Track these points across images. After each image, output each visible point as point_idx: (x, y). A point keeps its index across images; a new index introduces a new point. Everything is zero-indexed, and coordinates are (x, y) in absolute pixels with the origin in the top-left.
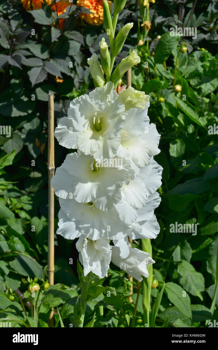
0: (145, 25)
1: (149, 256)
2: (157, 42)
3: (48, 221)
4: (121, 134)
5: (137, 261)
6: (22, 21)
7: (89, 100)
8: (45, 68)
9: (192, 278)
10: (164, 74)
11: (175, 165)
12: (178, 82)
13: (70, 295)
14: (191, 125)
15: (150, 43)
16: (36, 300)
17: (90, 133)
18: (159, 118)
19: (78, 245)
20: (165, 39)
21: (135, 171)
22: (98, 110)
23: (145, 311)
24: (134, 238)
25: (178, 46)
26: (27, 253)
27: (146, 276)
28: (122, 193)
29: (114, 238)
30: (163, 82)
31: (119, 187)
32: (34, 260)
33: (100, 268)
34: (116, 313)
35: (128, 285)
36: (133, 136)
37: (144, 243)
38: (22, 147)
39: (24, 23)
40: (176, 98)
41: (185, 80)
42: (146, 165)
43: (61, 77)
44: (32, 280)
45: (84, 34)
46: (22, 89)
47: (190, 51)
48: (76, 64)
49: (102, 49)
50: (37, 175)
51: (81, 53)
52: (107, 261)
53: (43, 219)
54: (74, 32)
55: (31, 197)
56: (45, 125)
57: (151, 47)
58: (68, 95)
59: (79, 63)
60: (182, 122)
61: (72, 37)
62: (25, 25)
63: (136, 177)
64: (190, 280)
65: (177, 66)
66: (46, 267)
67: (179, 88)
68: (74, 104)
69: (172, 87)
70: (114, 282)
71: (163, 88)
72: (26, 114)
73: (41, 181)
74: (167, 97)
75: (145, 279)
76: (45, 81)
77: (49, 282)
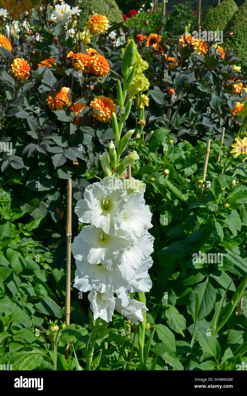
0: (141, 122)
1: (144, 305)
2: (151, 136)
3: (66, 271)
4: (123, 212)
5: (135, 309)
6: (48, 118)
7: (100, 186)
8: (65, 154)
9: (176, 319)
10: (156, 160)
11: (164, 231)
12: (167, 167)
13: (82, 333)
14: (176, 199)
15: (145, 136)
16: (55, 337)
17: (100, 211)
18: (152, 193)
19: (89, 296)
20: (156, 134)
21: (134, 241)
22: (107, 194)
23: (140, 348)
24: (132, 291)
25: (167, 139)
26: (49, 297)
27: (142, 321)
28: (124, 258)
29: (117, 291)
30: (154, 167)
31: (122, 252)
32: (54, 302)
33: (106, 314)
34: (117, 348)
35: (127, 327)
36: (133, 214)
37: (140, 295)
38: (46, 214)
39: (49, 120)
40: (165, 179)
41: (172, 165)
42: (142, 236)
43: (77, 161)
44: (53, 322)
45: (95, 128)
46: (47, 170)
47: (176, 142)
48: (88, 151)
49: (111, 149)
50: (57, 235)
51: (92, 142)
52: (112, 309)
53: (62, 270)
54: (88, 127)
55: (53, 253)
56: (64, 197)
57: (146, 139)
58: (82, 176)
59: (91, 151)
60: (170, 198)
61: (85, 131)
62: (50, 122)
63: (135, 244)
64: (174, 321)
65: (166, 154)
66: (64, 308)
67: (167, 171)
68: (89, 189)
69: (162, 169)
70: (116, 323)
71: (155, 171)
72: (50, 189)
73: (61, 241)
74: (158, 178)
75: (141, 323)
76: (64, 164)
77: (66, 324)
